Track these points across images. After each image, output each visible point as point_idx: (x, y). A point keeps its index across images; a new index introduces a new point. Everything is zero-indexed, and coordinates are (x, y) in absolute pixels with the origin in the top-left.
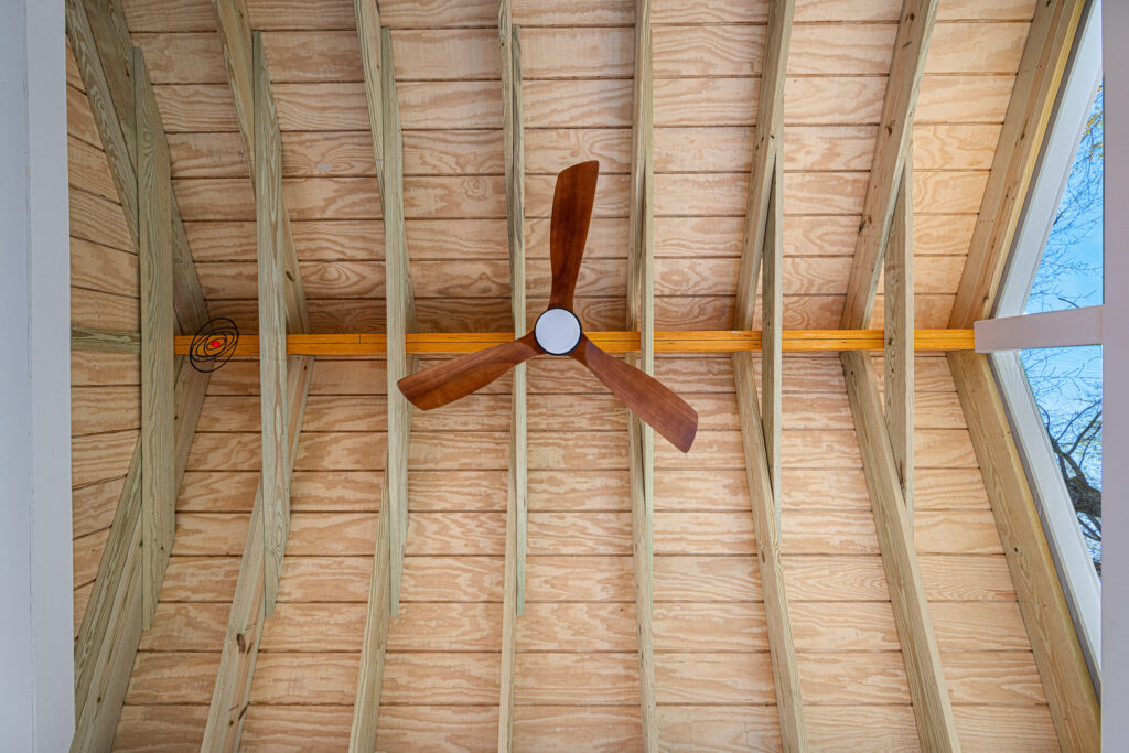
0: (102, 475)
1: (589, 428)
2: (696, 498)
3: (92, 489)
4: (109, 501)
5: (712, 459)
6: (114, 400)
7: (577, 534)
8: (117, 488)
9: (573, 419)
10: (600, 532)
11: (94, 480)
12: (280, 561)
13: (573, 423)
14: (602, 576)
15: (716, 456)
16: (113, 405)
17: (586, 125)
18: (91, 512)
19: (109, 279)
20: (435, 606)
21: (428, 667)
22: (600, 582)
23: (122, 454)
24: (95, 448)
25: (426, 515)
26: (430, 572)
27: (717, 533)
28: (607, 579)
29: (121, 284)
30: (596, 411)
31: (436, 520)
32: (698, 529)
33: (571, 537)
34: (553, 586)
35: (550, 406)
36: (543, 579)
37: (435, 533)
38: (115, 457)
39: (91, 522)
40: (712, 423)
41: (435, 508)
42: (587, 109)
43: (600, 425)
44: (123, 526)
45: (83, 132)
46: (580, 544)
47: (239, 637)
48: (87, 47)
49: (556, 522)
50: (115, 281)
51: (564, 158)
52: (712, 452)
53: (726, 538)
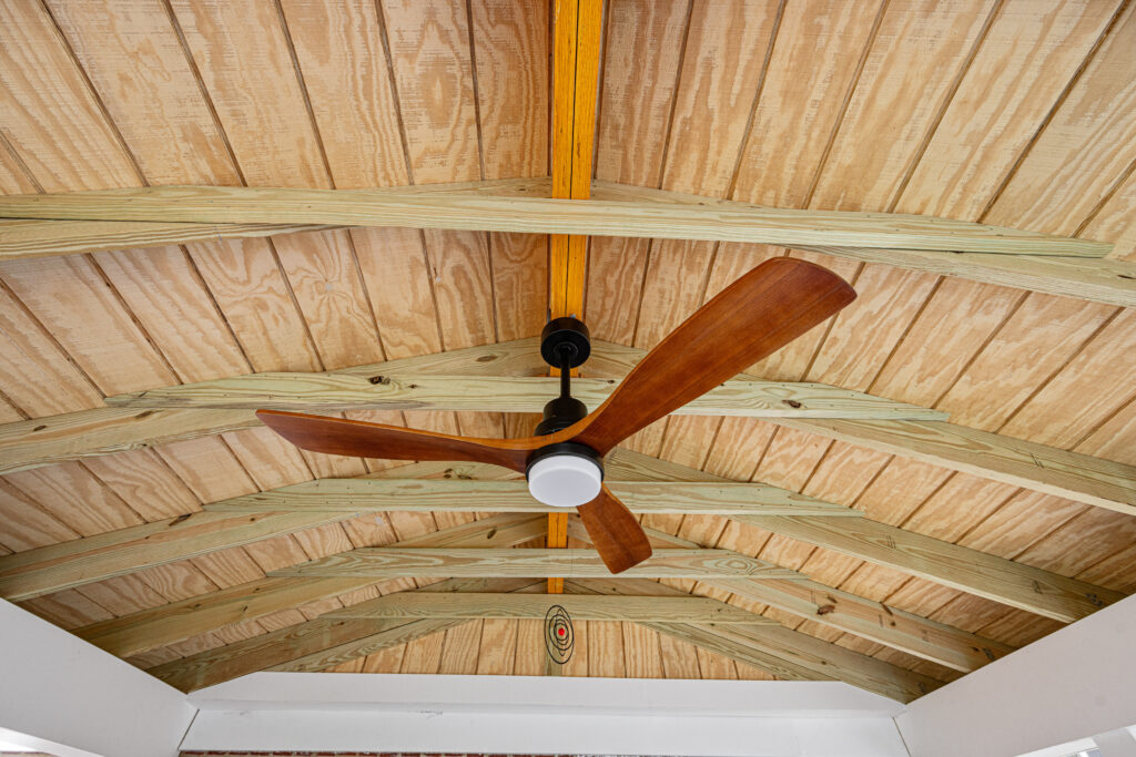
0: (656, 653)
1: (703, 274)
2: (920, 95)
3: (665, 661)
4: (676, 648)
5: (845, 37)
6: (599, 642)
7: (870, 328)
8: (666, 639)
9: (683, 294)
10: (886, 295)
11: (658, 658)
12: (760, 565)
13: (689, 295)
14: (965, 306)
15: (843, 22)
16: (602, 643)
17: (203, 294)
18: (683, 662)
19: (506, 641)
20: (876, 484)
21: (943, 507)
22: (971, 313)
23: (641, 635)
24: (635, 657)
25: (760, 468)
26: (830, 481)
27: (1030, 57)
28: (973, 304)
29: (509, 632)
30: (678, 257)
31: (771, 463)
32: (990, 106)
33: (870, 337)
34: (932, 374)
35: (656, 321)
36: (914, 382)
37: (786, 467)
38: (644, 644)
39: (690, 663)
40: (762, 17)
41: (756, 461)
42: (176, 297)
43: (704, 257)
44: (696, 638)
45: (397, 659)
46: (890, 326)
47: (820, 613)
48: (331, 655)
49: (835, 351)
50: (507, 637)
51: (276, 319)
52: (832, 29)
53: (1060, 30)
